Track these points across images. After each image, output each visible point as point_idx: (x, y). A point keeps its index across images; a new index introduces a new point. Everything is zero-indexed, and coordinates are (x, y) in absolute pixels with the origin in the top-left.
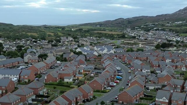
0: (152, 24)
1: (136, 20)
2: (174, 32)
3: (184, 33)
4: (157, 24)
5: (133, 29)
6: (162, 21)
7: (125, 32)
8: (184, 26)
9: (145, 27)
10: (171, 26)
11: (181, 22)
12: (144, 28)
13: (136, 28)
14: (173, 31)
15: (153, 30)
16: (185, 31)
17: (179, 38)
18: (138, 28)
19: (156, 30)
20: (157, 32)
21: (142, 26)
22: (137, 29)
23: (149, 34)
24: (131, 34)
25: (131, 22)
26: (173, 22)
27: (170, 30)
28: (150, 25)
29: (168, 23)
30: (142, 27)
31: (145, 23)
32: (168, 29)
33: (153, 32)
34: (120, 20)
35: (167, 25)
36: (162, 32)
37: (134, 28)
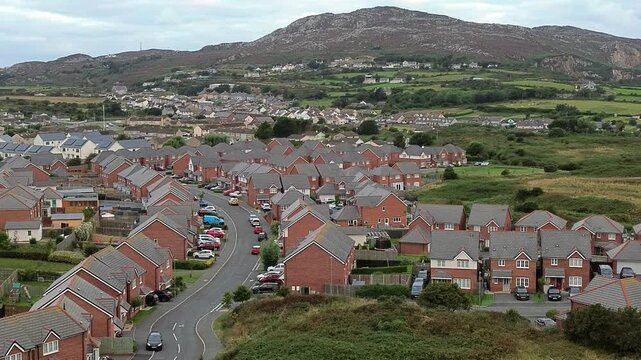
0: (199, 74)
1: (137, 62)
2: (281, 97)
3: (310, 98)
4: (215, 71)
5: (136, 87)
6: (229, 62)
7: (113, 99)
8: (303, 78)
9: (178, 81)
10: (263, 80)
11: (291, 67)
12: (173, 84)
13: (145, 84)
14: (276, 93)
15: (210, 91)
16: (314, 94)
17: (305, 112)
18: (154, 87)
19: (219, 90)
20: (225, 96)
21: (167, 80)
22: (148, 88)
23: (199, 101)
24: (136, 104)
25: (121, 68)
26: (266, 68)
27: (266, 90)
28: (194, 75)
29: (251, 70)
30: (168, 83)
31: (174, 71)
32: (256, 86)
33: (210, 97)
34: (75, 60)
35: (249, 75)
36: (239, 97)
37: (139, 85)
